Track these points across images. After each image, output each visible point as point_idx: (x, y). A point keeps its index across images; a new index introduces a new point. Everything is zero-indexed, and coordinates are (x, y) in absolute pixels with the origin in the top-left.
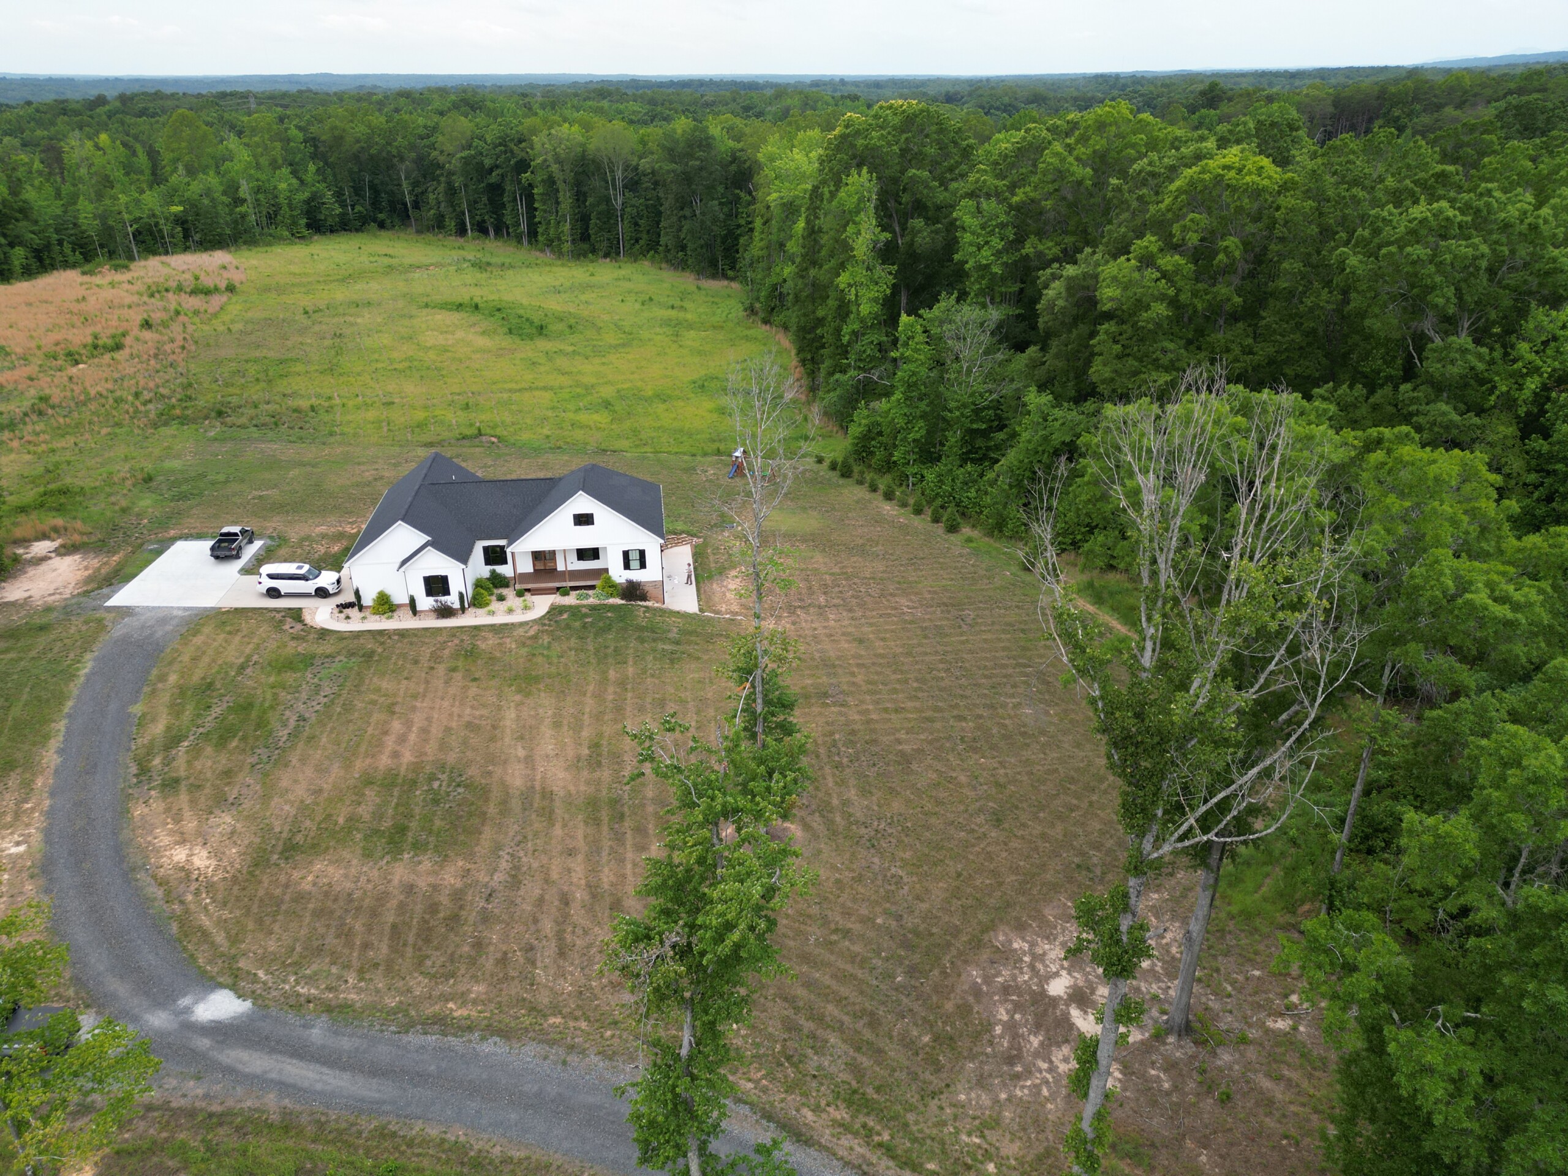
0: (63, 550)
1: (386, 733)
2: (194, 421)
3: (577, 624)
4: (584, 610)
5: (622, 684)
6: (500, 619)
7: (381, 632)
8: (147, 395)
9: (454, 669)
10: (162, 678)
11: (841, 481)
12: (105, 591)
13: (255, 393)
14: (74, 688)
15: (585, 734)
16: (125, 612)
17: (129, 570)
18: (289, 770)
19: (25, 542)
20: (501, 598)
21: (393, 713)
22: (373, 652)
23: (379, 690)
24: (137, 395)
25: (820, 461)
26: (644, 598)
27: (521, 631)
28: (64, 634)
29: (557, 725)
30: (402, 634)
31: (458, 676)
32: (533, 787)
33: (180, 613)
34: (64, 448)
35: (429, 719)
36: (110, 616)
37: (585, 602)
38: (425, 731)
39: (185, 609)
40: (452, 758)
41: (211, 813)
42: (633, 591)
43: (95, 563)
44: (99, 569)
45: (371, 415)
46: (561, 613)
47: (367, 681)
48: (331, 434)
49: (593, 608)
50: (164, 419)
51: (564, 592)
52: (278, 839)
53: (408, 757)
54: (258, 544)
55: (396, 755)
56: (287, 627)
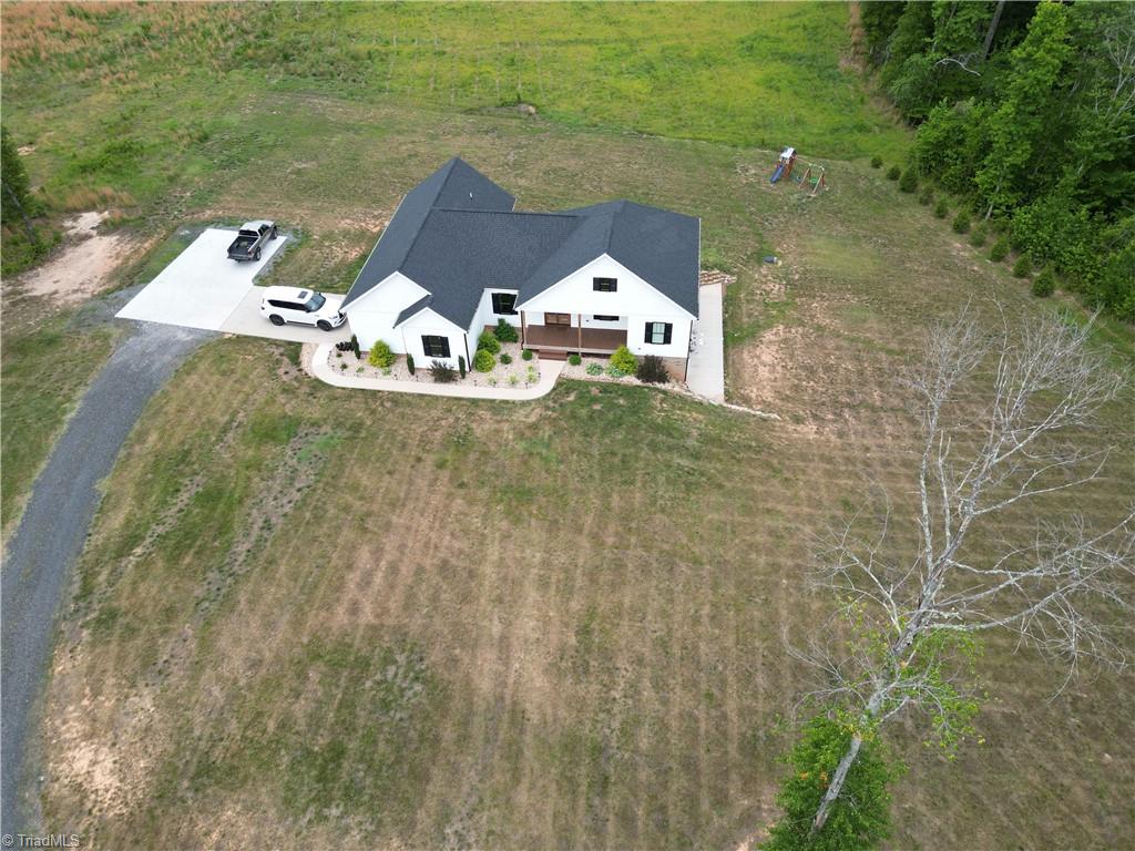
0: (103, 228)
1: (350, 567)
2: (262, 64)
3: (583, 412)
4: (594, 391)
5: (626, 517)
6: (501, 393)
7: (374, 394)
8: (232, 29)
9: (441, 465)
10: (141, 437)
11: (901, 198)
12: (123, 293)
13: (324, 32)
14: (53, 442)
15: (574, 605)
16: (133, 327)
17: (154, 264)
18: (234, 618)
19: (74, 212)
20: (506, 360)
21: (365, 530)
22: (361, 424)
23: (355, 488)
24: (222, 28)
25: (877, 164)
26: (663, 378)
27: (519, 415)
28: (68, 354)
29: (543, 584)
30: (397, 399)
31: (445, 475)
32: (502, 698)
33: (183, 336)
34: (146, 89)
35: (402, 548)
36: (116, 332)
37: (596, 378)
38: (394, 569)
39: (191, 331)
40: (415, 625)
41: (133, 685)
42: (652, 370)
43: (127, 249)
44: (127, 259)
45: (420, 67)
46: (568, 392)
47: (347, 470)
48: (381, 90)
49: (606, 388)
50: (239, 60)
51: (575, 359)
52: (194, 750)
53: (367, 616)
54: (281, 240)
55: (354, 609)
56: (281, 371)
